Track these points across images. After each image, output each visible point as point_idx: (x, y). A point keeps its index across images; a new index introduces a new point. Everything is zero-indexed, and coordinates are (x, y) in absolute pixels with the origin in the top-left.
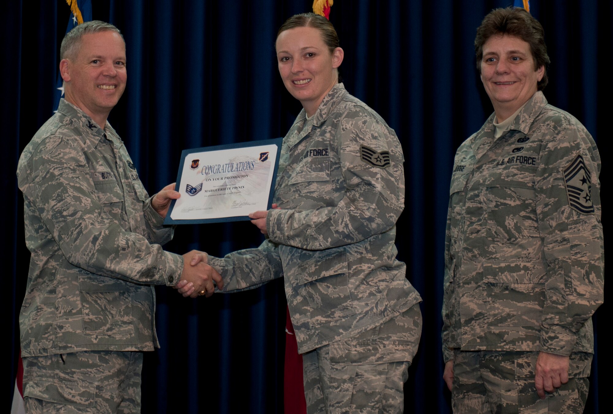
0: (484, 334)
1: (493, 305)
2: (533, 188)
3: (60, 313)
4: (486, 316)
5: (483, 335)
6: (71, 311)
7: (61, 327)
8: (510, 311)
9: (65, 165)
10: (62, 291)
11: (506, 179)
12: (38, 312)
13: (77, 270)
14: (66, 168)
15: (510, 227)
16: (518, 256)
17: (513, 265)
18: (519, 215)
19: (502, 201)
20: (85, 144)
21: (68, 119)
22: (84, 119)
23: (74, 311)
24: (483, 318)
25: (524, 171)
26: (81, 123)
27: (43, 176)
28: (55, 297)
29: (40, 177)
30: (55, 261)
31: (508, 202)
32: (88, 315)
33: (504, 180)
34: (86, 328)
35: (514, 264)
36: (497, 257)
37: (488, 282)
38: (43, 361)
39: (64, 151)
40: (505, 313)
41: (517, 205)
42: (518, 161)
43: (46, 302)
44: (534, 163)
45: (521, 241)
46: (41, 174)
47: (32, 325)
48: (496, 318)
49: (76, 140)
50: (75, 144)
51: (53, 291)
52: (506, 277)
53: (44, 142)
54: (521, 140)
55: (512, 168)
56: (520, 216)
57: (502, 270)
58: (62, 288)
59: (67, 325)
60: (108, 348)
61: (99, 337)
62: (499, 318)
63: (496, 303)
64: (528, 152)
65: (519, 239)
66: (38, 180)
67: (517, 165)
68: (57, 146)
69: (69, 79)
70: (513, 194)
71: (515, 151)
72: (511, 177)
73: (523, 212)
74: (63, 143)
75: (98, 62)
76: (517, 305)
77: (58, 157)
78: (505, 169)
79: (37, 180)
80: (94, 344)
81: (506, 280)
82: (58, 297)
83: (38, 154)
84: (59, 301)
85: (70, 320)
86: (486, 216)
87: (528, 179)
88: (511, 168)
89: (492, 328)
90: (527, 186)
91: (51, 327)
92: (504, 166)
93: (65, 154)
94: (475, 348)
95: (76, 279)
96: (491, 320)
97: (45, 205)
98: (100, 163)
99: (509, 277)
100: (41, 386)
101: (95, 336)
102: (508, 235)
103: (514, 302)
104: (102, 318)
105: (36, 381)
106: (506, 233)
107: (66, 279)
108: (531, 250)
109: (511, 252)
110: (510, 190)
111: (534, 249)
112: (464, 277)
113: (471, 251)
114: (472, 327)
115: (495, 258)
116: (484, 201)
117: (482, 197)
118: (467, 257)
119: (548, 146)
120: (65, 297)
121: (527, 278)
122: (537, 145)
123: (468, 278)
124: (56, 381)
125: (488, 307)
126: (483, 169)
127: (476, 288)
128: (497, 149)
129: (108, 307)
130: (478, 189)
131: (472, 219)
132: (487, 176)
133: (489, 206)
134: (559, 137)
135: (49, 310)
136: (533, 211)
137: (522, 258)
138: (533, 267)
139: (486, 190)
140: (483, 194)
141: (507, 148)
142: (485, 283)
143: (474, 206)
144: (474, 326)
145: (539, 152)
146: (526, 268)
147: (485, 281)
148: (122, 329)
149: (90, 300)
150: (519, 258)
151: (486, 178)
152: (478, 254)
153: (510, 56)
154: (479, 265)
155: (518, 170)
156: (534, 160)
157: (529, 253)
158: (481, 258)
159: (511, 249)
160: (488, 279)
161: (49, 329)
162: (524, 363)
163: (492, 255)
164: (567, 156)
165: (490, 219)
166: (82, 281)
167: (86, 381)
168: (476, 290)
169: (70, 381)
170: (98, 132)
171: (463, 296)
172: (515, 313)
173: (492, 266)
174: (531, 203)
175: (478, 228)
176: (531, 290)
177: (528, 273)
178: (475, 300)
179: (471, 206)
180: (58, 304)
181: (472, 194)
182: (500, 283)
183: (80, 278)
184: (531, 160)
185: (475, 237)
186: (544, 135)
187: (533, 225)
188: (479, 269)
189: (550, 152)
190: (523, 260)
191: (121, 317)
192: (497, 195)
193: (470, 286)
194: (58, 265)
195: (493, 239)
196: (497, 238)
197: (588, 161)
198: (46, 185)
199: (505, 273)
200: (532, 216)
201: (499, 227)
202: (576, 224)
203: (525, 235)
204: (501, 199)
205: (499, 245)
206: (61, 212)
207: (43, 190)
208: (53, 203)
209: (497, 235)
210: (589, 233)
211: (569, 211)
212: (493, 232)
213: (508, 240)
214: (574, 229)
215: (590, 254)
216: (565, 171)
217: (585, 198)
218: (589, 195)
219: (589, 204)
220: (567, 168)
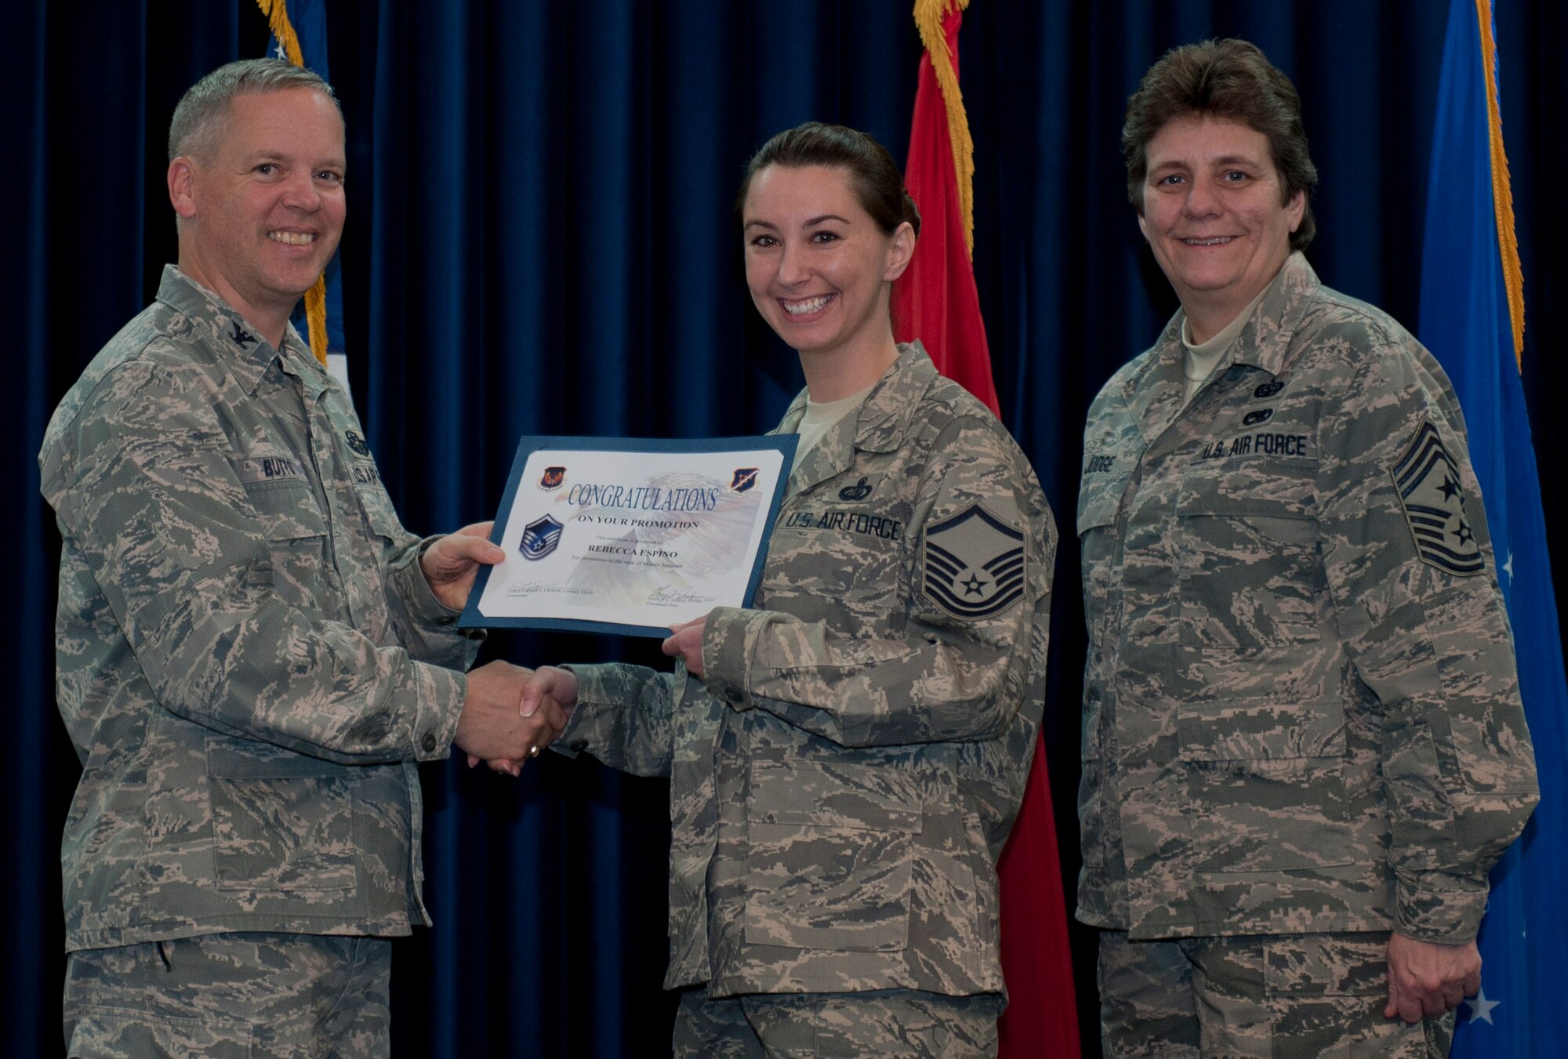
0: (1188, 894)
1: (1205, 818)
2: (1298, 516)
4: (1192, 849)
5: (1186, 898)
6: (184, 829)
7: (157, 871)
8: (1251, 832)
9: (161, 438)
10: (162, 776)
11: (1232, 496)
12: (102, 831)
14: (164, 444)
15: (1245, 619)
16: (1265, 690)
17: (1252, 712)
18: (1264, 586)
19: (1222, 552)
20: (221, 384)
21: (179, 318)
22: (221, 319)
23: (192, 829)
24: (1182, 853)
25: (1276, 474)
26: (215, 328)
27: (104, 470)
28: (144, 792)
29: (95, 474)
30: (143, 698)
31: (1237, 554)
32: (228, 836)
33: (1225, 496)
34: (222, 872)
35: (1257, 709)
36: (1211, 693)
37: (1193, 760)
38: (113, 963)
39: (158, 402)
40: (1239, 836)
41: (1261, 561)
42: (1261, 448)
43: (121, 805)
44: (1302, 450)
45: (1273, 653)
46: (97, 465)
47: (85, 866)
48: (1216, 850)
49: (195, 373)
50: (192, 386)
51: (138, 777)
52: (1237, 743)
53: (108, 379)
54: (1265, 391)
55: (1247, 467)
56: (1268, 589)
57: (1226, 727)
58: (163, 768)
59: (174, 866)
60: (283, 926)
61: (259, 896)
62: (1223, 852)
63: (1214, 814)
64: (1285, 421)
65: (1267, 650)
66: (90, 481)
67: (1258, 458)
68: (142, 388)
69: (194, 211)
70: (1251, 534)
71: (1251, 420)
72: (1245, 491)
73: (1276, 578)
74: (156, 381)
75: (272, 169)
76: (1266, 814)
77: (143, 417)
78: (1226, 467)
79: (87, 480)
80: (245, 915)
81: (1237, 753)
82: (152, 791)
83: (93, 412)
84: (152, 802)
85: (182, 852)
86: (1178, 590)
87: (1289, 493)
88: (1242, 466)
89: (1208, 877)
90: (1286, 511)
91: (128, 872)
92: (1223, 461)
93: (160, 410)
94: (1165, 932)
95: (199, 744)
96: (1203, 856)
97: (103, 546)
98: (262, 434)
99: (1244, 744)
100: (109, 1029)
101: (247, 894)
102: (1239, 640)
103: (1261, 809)
104: (267, 845)
105: (98, 1017)
106: (1232, 633)
107: (172, 745)
108: (1297, 672)
109: (1246, 681)
110: (1244, 523)
111: (1306, 670)
112: (1125, 747)
113: (1141, 680)
114: (1154, 877)
115: (1206, 697)
116: (1173, 550)
117: (1167, 544)
118: (1130, 696)
119: (1343, 410)
120: (170, 791)
121: (1291, 745)
122: (1308, 402)
123: (1137, 752)
124: (148, 1014)
125: (1195, 824)
126: (1166, 469)
127: (1161, 777)
128: (1200, 413)
129: (285, 818)
130: (1155, 520)
131: (1142, 599)
132: (1180, 486)
133: (1186, 564)
134: (1368, 382)
135: (129, 826)
136: (1301, 575)
137: (1276, 693)
138: (1306, 716)
139: (1180, 524)
140: (1169, 533)
141: (1226, 412)
142: (1182, 762)
143: (1146, 564)
144: (1160, 875)
145: (1316, 422)
146: (1286, 720)
147: (1185, 756)
148: (324, 876)
149: (236, 799)
150: (1268, 694)
151: (1176, 493)
152: (1160, 688)
153: (1221, 169)
154: (1165, 718)
155: (1261, 472)
156: (1302, 442)
157: (1294, 681)
158: (1167, 700)
159: (1247, 674)
160: (1192, 751)
161: (124, 877)
162: (1288, 955)
163: (1198, 691)
164: (1397, 429)
165: (1190, 599)
166: (214, 750)
167: (227, 1014)
168: (1160, 782)
169: (184, 1015)
170: (261, 354)
171: (1126, 797)
172: (1264, 836)
173: (1199, 718)
174: (1297, 555)
175: (1160, 621)
176: (1302, 776)
177: (1293, 731)
178: (1159, 807)
179: (1139, 565)
180: (151, 811)
181: (1140, 531)
182: (1222, 761)
183: (208, 742)
184: (1295, 443)
185: (1150, 645)
186: (1325, 375)
187: (1301, 610)
188: (1167, 729)
189: (1351, 423)
190: (1279, 700)
191: (323, 845)
192: (1208, 537)
193: (1142, 772)
194: (149, 706)
195: (1199, 649)
196: (1209, 646)
197: (1447, 433)
198: (111, 494)
199: (1236, 733)
200: (1299, 587)
201: (1215, 620)
202: (1443, 604)
203: (1281, 637)
204: (1217, 546)
205: (1211, 665)
206: (144, 569)
207: (102, 509)
208: (126, 543)
209: (1210, 640)
210: (1480, 624)
211: (1420, 572)
212: (1198, 632)
213: (1239, 652)
214: (1440, 615)
215: (1489, 677)
216: (1396, 469)
217: (1457, 533)
218: (1467, 525)
219: (1471, 547)
220: (1399, 460)
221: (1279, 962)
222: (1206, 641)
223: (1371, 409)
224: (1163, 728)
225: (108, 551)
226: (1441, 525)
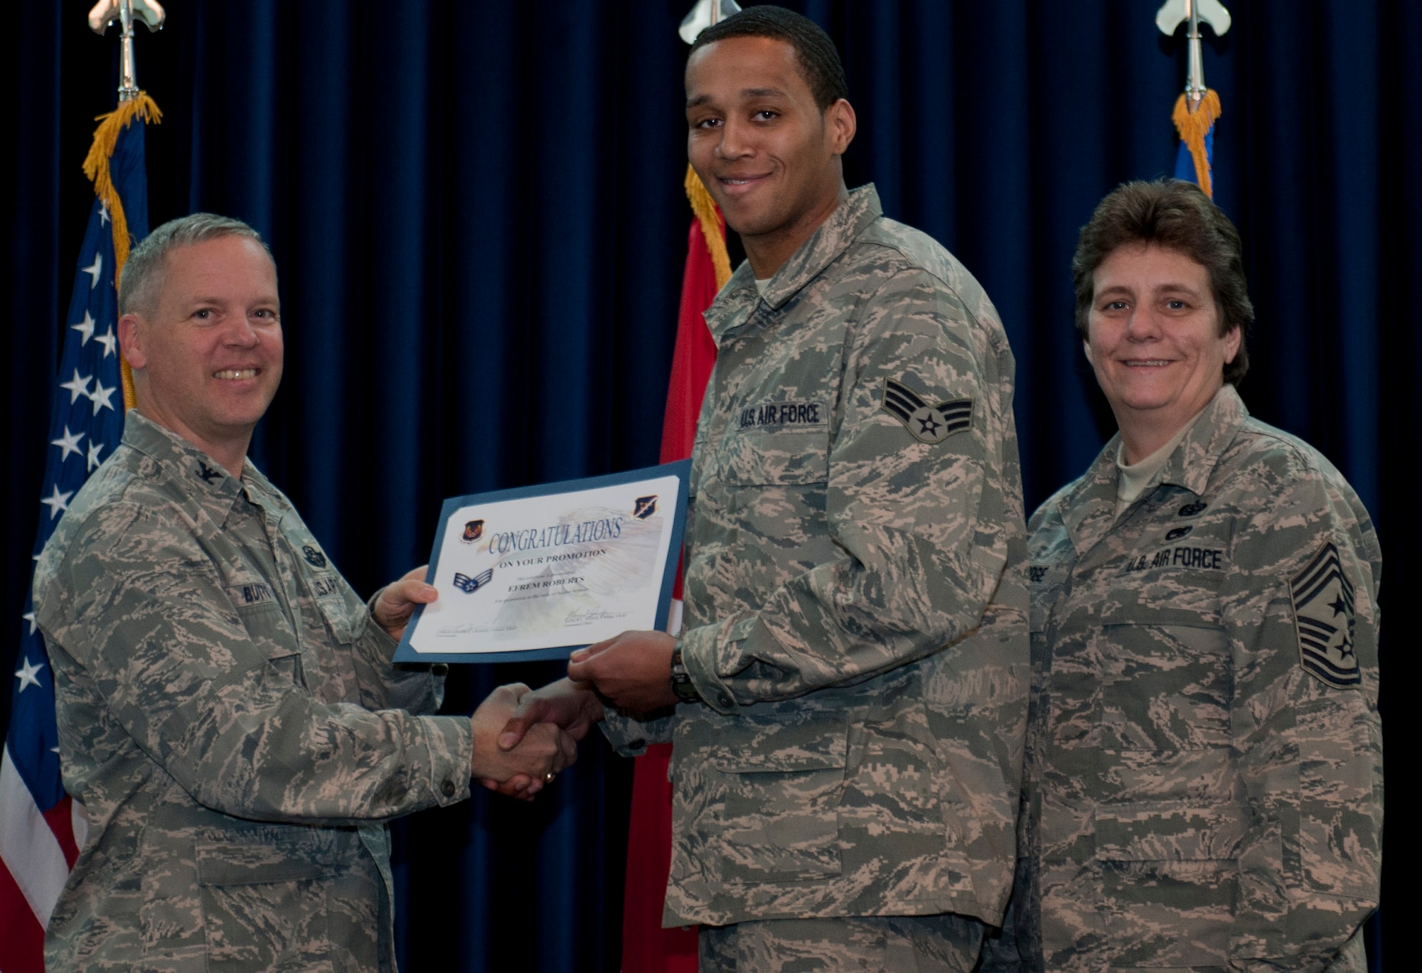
1: (1119, 916)
2: (1213, 626)
3: (151, 939)
4: (1106, 943)
6: (177, 935)
8: (1162, 930)
9: (158, 569)
10: (156, 885)
11: (1151, 606)
12: (94, 935)
13: (192, 830)
14: (161, 574)
15: (1161, 722)
16: (1179, 794)
17: (1166, 815)
18: (1181, 693)
19: (1141, 659)
20: (196, 519)
21: (148, 461)
22: (188, 459)
23: (187, 934)
24: (1097, 947)
25: (1193, 585)
26: (182, 468)
27: (106, 602)
28: (138, 899)
29: (97, 606)
30: (137, 810)
31: (1155, 660)
32: (219, 943)
33: (1144, 606)
35: (1171, 812)
36: (1128, 796)
37: (1108, 860)
39: (148, 537)
40: (1151, 933)
41: (1179, 668)
42: (1179, 560)
43: (116, 910)
44: (1217, 563)
45: (1188, 756)
46: (98, 598)
47: (77, 966)
48: (1129, 946)
49: (174, 511)
50: (174, 522)
51: (132, 884)
52: (1151, 845)
53: (94, 518)
54: (1188, 510)
55: (1165, 578)
56: (1184, 694)
57: (1141, 829)
58: (157, 876)
59: (169, 971)
62: (1135, 948)
63: (1128, 911)
64: (1202, 536)
65: (1182, 753)
66: (93, 613)
67: (1178, 570)
68: (130, 526)
69: (143, 362)
70: (1169, 643)
71: (1172, 536)
72: (1163, 601)
73: (1193, 685)
74: (142, 518)
75: (210, 313)
76: (1178, 915)
77: (137, 551)
78: (1147, 579)
79: (90, 612)
81: (1151, 854)
82: (146, 899)
83: (82, 550)
84: (147, 909)
85: (176, 957)
86: (1101, 696)
87: (1204, 603)
88: (1161, 577)
89: (1122, 971)
90: (1203, 622)
92: (1144, 573)
93: (151, 544)
95: (190, 853)
96: (1118, 951)
97: (116, 672)
98: (239, 563)
99: (1157, 845)
102: (1156, 744)
103: (1174, 909)
104: (256, 950)
106: (1150, 736)
107: (165, 855)
108: (1209, 778)
109: (1161, 785)
110: (1162, 632)
111: (1216, 778)
112: (1047, 845)
113: (1064, 782)
114: (1072, 970)
115: (1123, 800)
116: (1097, 658)
117: (1092, 651)
118: (1055, 796)
119: (1251, 523)
120: (164, 899)
121: (1202, 847)
122: (1222, 517)
123: (1058, 849)
125: (1109, 920)
126: (1095, 581)
127: (1080, 874)
128: (1129, 530)
130: (1083, 629)
131: (1066, 703)
132: (1105, 596)
133: (1109, 671)
135: (123, 931)
136: (1217, 683)
138: (1217, 819)
139: (1103, 633)
140: (1094, 641)
141: (1152, 529)
142: (1099, 861)
143: (1072, 670)
144: (1076, 968)
145: (1231, 538)
146: (1198, 823)
147: (1101, 855)
149: (226, 907)
150: (1181, 798)
151: (1102, 603)
152: (1082, 789)
153: (1162, 298)
154: (1085, 818)
155: (1179, 584)
156: (1217, 556)
157: (1206, 786)
158: (1088, 801)
159: (1159, 779)
160: (1108, 851)
163: (1116, 793)
164: (1301, 547)
165: (1111, 704)
166: (204, 859)
168: (1079, 879)
170: (228, 487)
171: (1047, 892)
172: (1174, 934)
173: (1116, 820)
174: (1212, 664)
175: (1083, 725)
176: (1211, 877)
177: (1204, 834)
178: (1078, 903)
179: (1065, 671)
180: (145, 918)
181: (1067, 639)
182: (1137, 862)
183: (199, 852)
184: (1211, 557)
185: (1075, 748)
186: (1243, 495)
187: (1217, 717)
188: (1086, 828)
190: (1192, 804)
191: (303, 944)
192: (1130, 644)
193: (1062, 869)
194: (143, 819)
195: (1118, 752)
196: (1128, 749)
197: (1350, 559)
198: (117, 622)
199: (1149, 836)
200: (1215, 694)
201: (1133, 724)
202: (1315, 712)
203: (1196, 741)
204: (1138, 653)
205: (1129, 767)
206: (159, 686)
207: (110, 637)
208: (138, 665)
209: (1129, 742)
210: (1347, 735)
211: (1299, 679)
212: (1118, 736)
213: (1154, 755)
214: (1311, 722)
215: (1346, 786)
216: (1294, 583)
217: (1340, 648)
218: (1349, 640)
219: (1350, 662)
220: (1299, 573)
222: (1125, 745)
223: (1277, 528)
224: (1083, 828)
225: (121, 675)
226: (1326, 639)
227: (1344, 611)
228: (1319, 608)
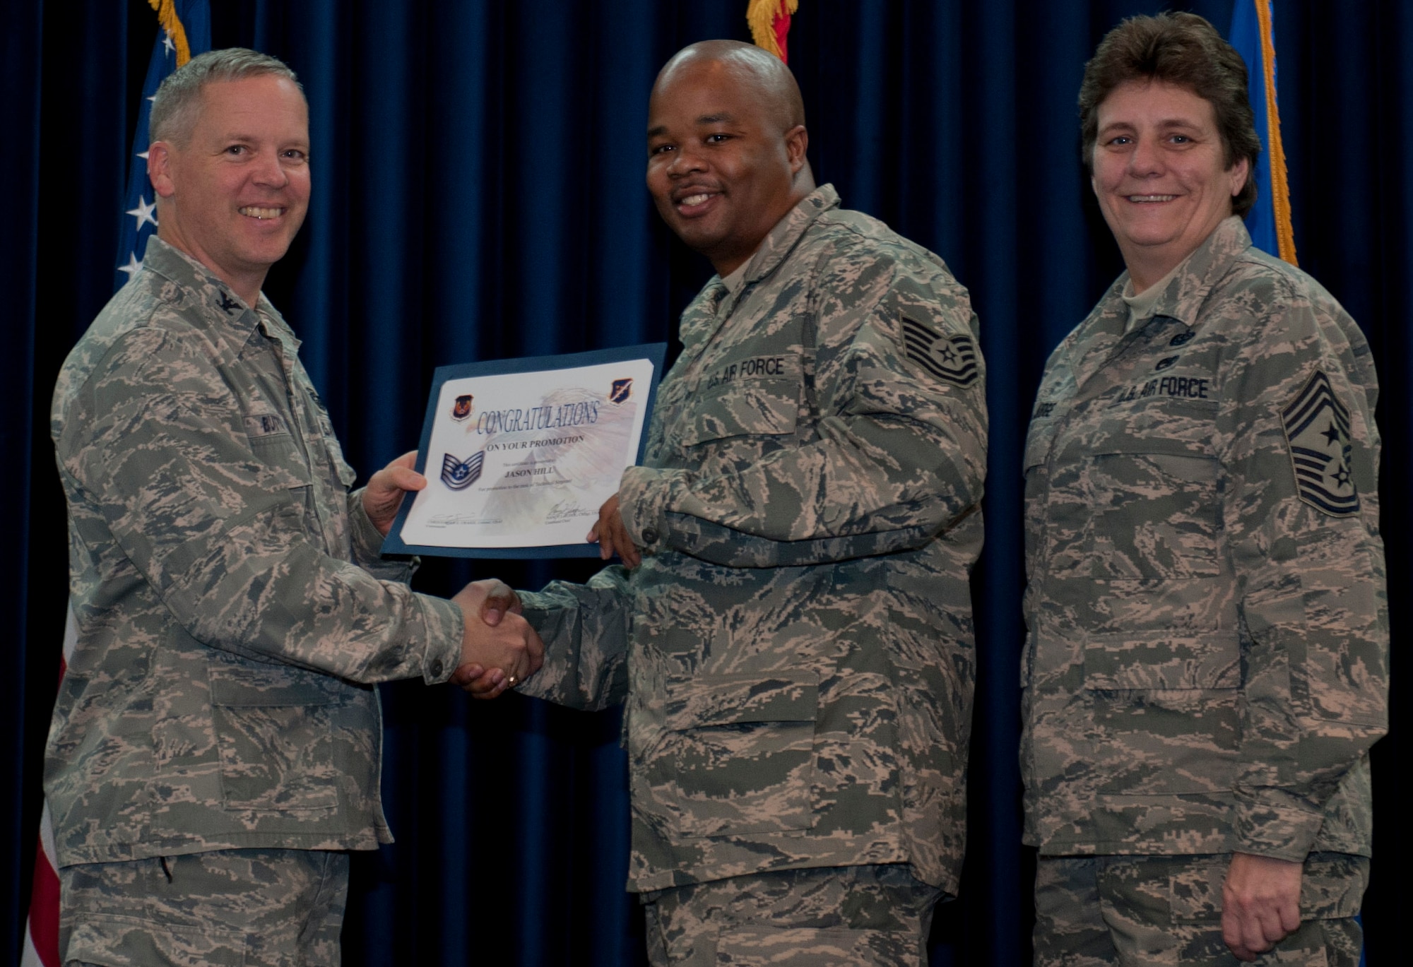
0: (1091, 814)
1: (1107, 743)
2: (1198, 455)
3: (164, 757)
4: (1094, 771)
6: (190, 752)
7: (166, 792)
8: (1147, 758)
10: (169, 705)
11: (1137, 435)
12: (108, 755)
13: (203, 652)
15: (1146, 551)
16: (1165, 623)
17: (1152, 644)
18: (1168, 522)
19: (1130, 488)
20: (217, 347)
21: (170, 286)
22: (209, 288)
23: (197, 753)
24: (1085, 775)
25: (1178, 414)
26: (204, 296)
27: (124, 428)
28: (151, 718)
29: (115, 431)
31: (1140, 490)
32: (232, 760)
33: (1131, 436)
34: (227, 793)
35: (1157, 641)
36: (1115, 625)
37: (1098, 688)
38: (114, 875)
39: (171, 365)
40: (1136, 761)
41: (1164, 497)
42: (1165, 390)
43: (127, 732)
44: (1203, 393)
45: (1173, 585)
46: (117, 423)
47: (90, 786)
48: (1116, 774)
49: (199, 338)
50: (197, 351)
51: (144, 704)
52: (1137, 674)
53: (120, 343)
54: (1178, 340)
55: (1151, 408)
56: (1171, 524)
57: (1127, 658)
58: (169, 696)
59: (182, 788)
60: (280, 842)
61: (260, 815)
62: (1121, 776)
63: (1115, 739)
64: (1188, 366)
65: (1167, 582)
66: (110, 438)
67: (1162, 400)
68: (155, 352)
69: (172, 190)
70: (1154, 472)
71: (1161, 366)
72: (1148, 430)
73: (1178, 514)
74: (167, 345)
75: (242, 150)
76: (1162, 742)
77: (159, 376)
78: (1135, 409)
79: (106, 437)
80: (248, 833)
81: (1137, 683)
82: (158, 718)
83: (107, 374)
84: (159, 728)
85: (190, 773)
86: (1092, 526)
87: (1189, 432)
88: (1148, 407)
89: (1108, 798)
90: (1187, 450)
91: (138, 792)
92: (1133, 403)
93: (174, 371)
94: (1070, 849)
95: (202, 674)
96: (1105, 780)
97: (126, 498)
98: (256, 394)
99: (1142, 674)
100: (110, 934)
101: (249, 813)
102: (1142, 572)
103: (1157, 736)
104: (266, 768)
105: (97, 924)
106: (1136, 565)
107: (176, 676)
108: (1195, 607)
109: (1148, 613)
110: (1147, 461)
111: (1203, 606)
112: (1042, 674)
113: (1060, 611)
114: (1060, 796)
115: (1112, 629)
116: (1089, 488)
117: (1084, 482)
118: (1050, 626)
119: (1242, 356)
120: (176, 718)
121: (1187, 676)
122: (1210, 348)
123: (1052, 678)
124: (149, 922)
125: (1097, 748)
126: (1090, 412)
127: (1071, 702)
128: (1124, 360)
129: (278, 742)
130: (1076, 460)
131: (1062, 534)
132: (1097, 427)
133: (1100, 501)
134: (1267, 331)
135: (135, 750)
136: (1203, 512)
137: (1176, 627)
138: (1202, 649)
139: (1096, 463)
140: (1087, 472)
141: (1145, 359)
142: (1089, 690)
143: (1067, 501)
144: (1065, 796)
145: (1217, 367)
146: (1184, 652)
147: (1090, 685)
148: (311, 796)
149: (237, 726)
150: (1167, 628)
151: (1094, 434)
152: (1074, 619)
153: (1165, 133)
154: (1076, 647)
155: (1164, 413)
156: (1204, 385)
157: (1192, 616)
158: (1079, 630)
159: (1147, 607)
160: (1097, 680)
161: (134, 798)
162: (1192, 885)
163: (1105, 623)
164: (1290, 376)
165: (1101, 534)
166: (217, 681)
167: (223, 923)
168: (1070, 708)
169: (185, 923)
170: (246, 319)
171: (1039, 720)
172: (1158, 762)
173: (1103, 649)
174: (1197, 493)
175: (1076, 555)
176: (1196, 706)
177: (1190, 663)
179: (1061, 502)
180: (158, 736)
181: (1063, 470)
182: (1123, 689)
183: (211, 673)
184: (1197, 386)
185: (1067, 578)
186: (1229, 323)
187: (1203, 546)
188: (1077, 657)
189: (1248, 368)
190: (1177, 634)
191: (309, 767)
192: (1117, 474)
193: (1055, 697)
194: (154, 640)
195: (1107, 581)
196: (1116, 578)
197: (1343, 384)
198: (132, 450)
199: (1136, 664)
200: (1201, 523)
201: (1120, 553)
202: (1316, 542)
203: (1182, 570)
204: (1124, 483)
205: (1118, 597)
206: (169, 519)
207: (124, 464)
208: (150, 495)
209: (1117, 571)
210: (1348, 563)
211: (1297, 510)
212: (1107, 565)
213: (1143, 583)
214: (1312, 552)
215: (1351, 614)
216: (1286, 413)
217: (1336, 476)
218: (1346, 469)
219: (1348, 490)
220: (1290, 404)
221: (1184, 891)
222: (1113, 574)
223: (1267, 356)
224: (1074, 656)
225: (132, 502)
226: (1322, 468)
227: (1337, 438)
228: (1313, 438)
